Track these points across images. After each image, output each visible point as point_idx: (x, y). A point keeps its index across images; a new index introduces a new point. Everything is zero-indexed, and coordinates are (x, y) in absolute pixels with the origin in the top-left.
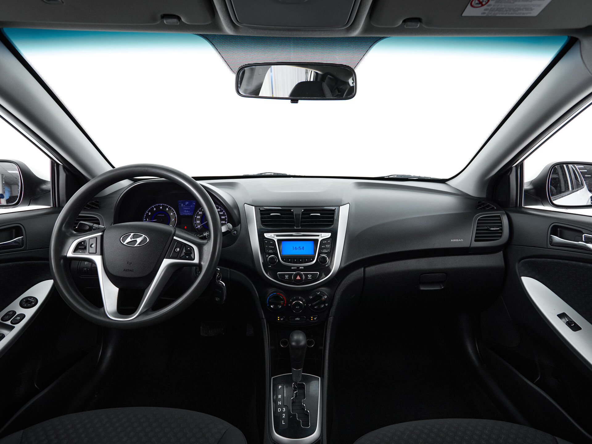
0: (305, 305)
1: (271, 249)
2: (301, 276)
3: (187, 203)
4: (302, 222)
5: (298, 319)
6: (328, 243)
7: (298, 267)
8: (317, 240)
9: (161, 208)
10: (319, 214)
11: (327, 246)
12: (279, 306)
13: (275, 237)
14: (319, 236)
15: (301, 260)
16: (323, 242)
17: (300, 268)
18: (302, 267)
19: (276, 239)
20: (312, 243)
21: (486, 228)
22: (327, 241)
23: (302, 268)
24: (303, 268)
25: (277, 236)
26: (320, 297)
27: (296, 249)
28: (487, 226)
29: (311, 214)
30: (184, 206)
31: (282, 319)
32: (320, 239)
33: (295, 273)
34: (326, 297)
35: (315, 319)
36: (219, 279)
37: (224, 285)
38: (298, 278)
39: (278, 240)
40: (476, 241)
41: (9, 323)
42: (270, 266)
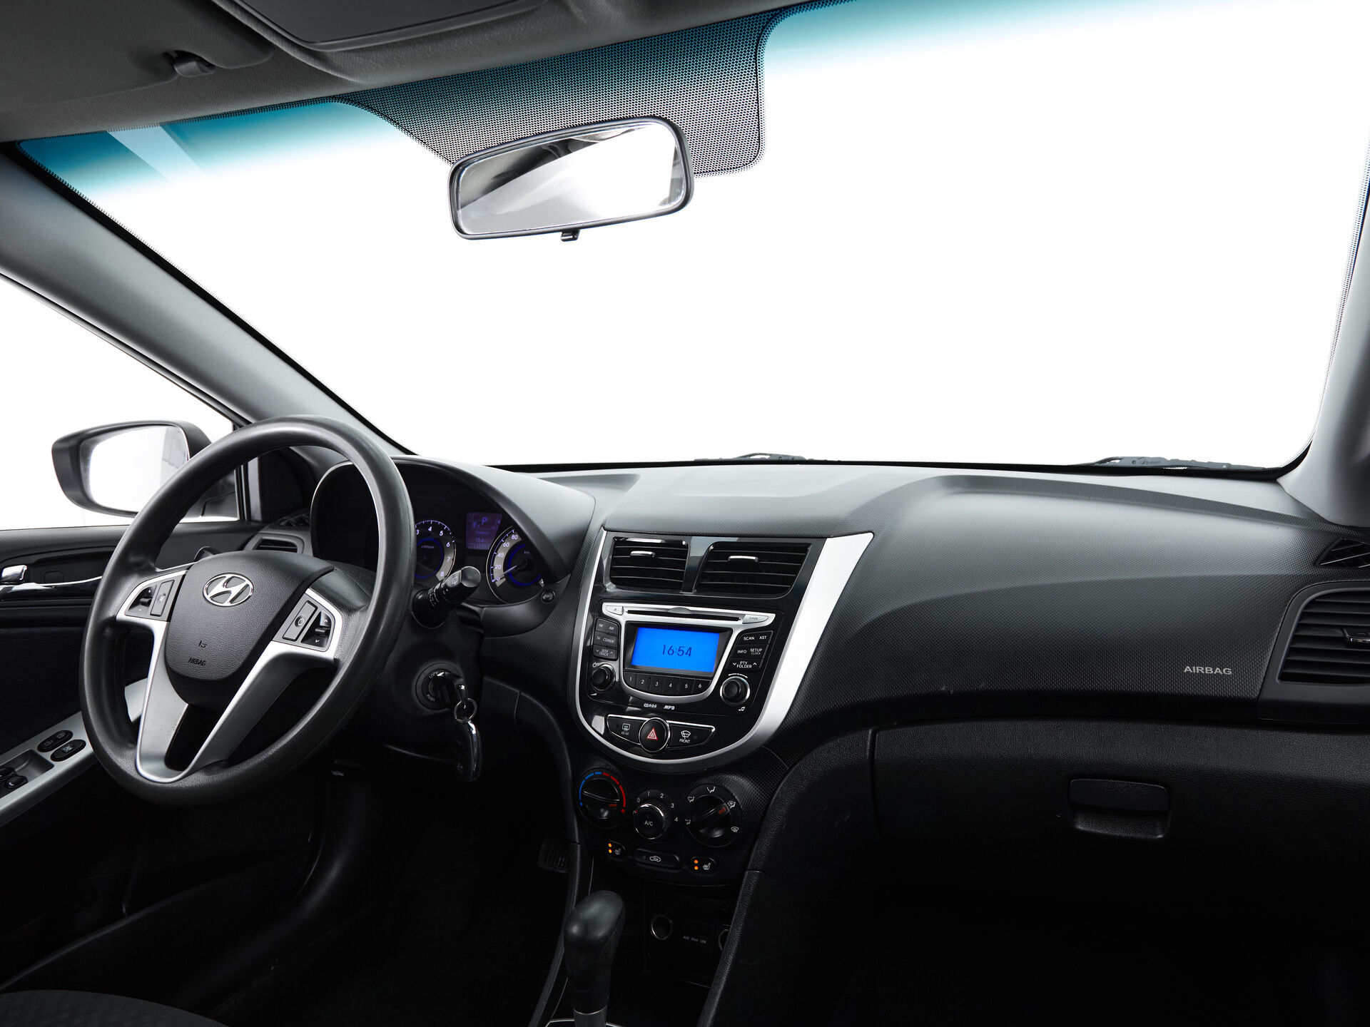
0: (676, 820)
1: (608, 646)
2: (661, 730)
3: (485, 520)
4: (704, 576)
5: (656, 859)
6: (757, 643)
7: (661, 705)
8: (729, 631)
9: (430, 529)
10: (754, 558)
11: (752, 650)
12: (602, 810)
13: (626, 614)
14: (737, 619)
15: (671, 686)
16: (745, 639)
17: (666, 707)
18: (672, 705)
19: (623, 620)
20: (713, 639)
21: (1338, 633)
22: (757, 637)
23: (670, 707)
24: (673, 708)
25: (630, 612)
26: (714, 801)
27: (671, 652)
28: (1341, 628)
29: (732, 557)
30: (478, 526)
31: (617, 852)
32: (737, 627)
33: (648, 719)
34: (732, 805)
35: (706, 867)
36: (464, 713)
37: (474, 732)
38: (652, 735)
39: (629, 624)
40: (1284, 677)
41: (47, 756)
42: (595, 694)
